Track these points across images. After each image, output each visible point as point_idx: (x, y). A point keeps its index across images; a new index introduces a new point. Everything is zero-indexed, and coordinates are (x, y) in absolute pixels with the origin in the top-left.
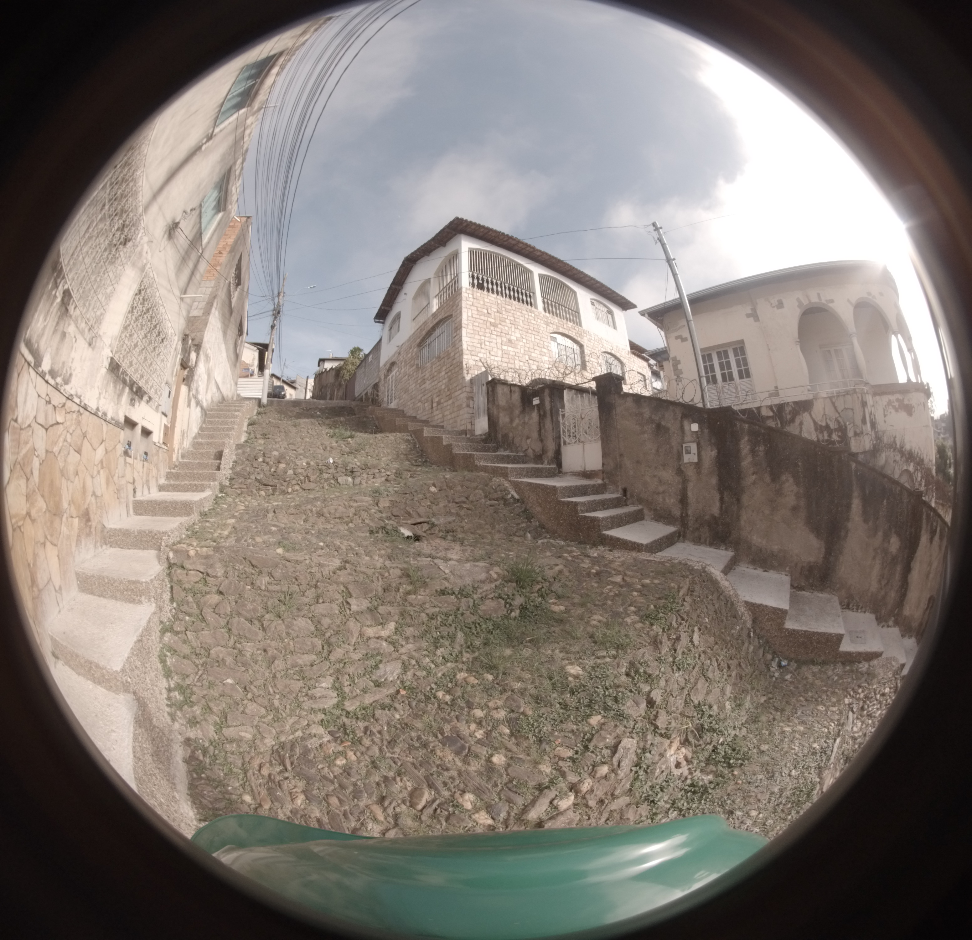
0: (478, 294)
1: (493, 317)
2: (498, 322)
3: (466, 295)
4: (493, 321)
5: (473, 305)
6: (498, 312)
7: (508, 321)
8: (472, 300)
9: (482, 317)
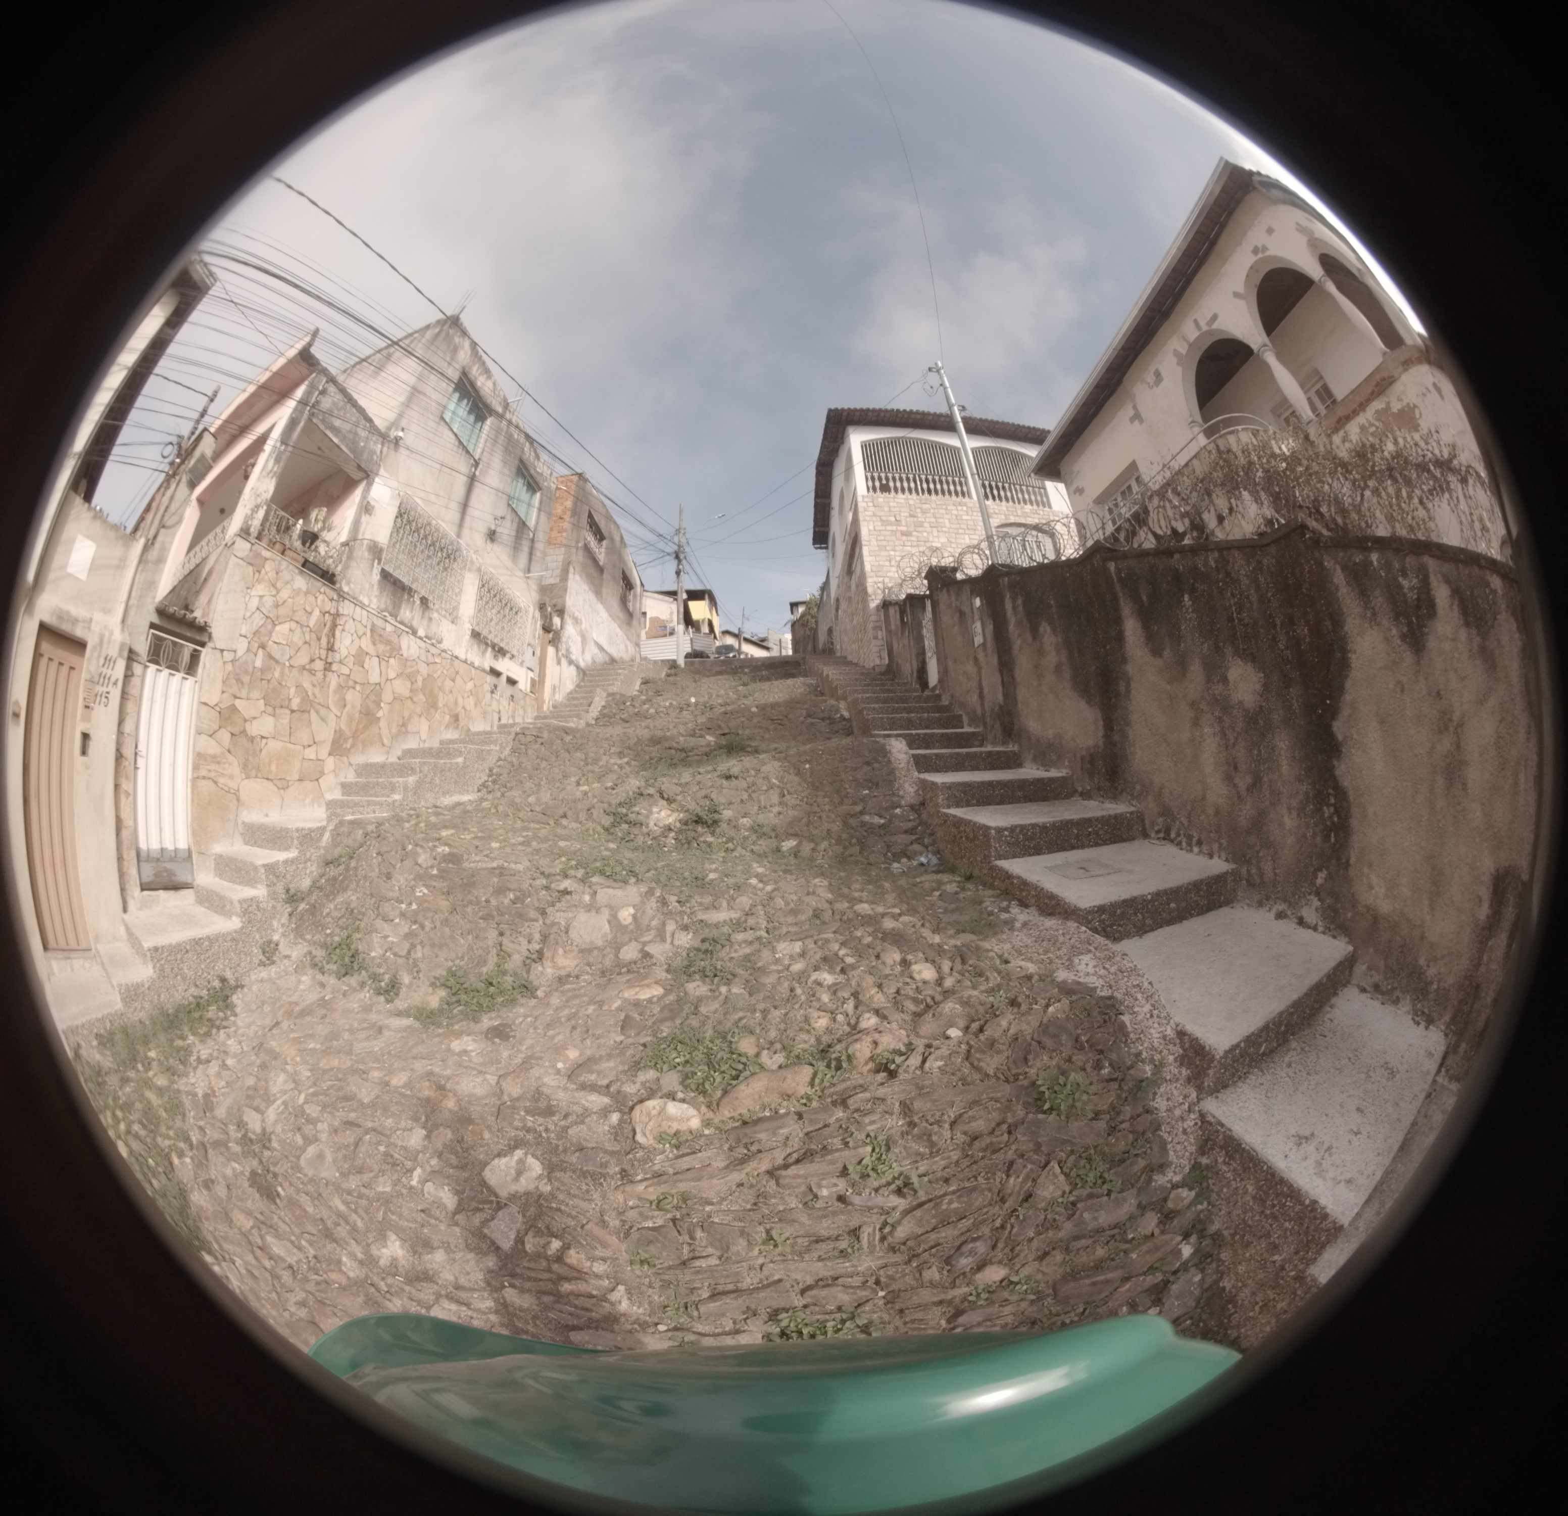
0: (881, 500)
1: (903, 523)
2: (912, 529)
3: (864, 505)
4: (904, 529)
5: (874, 515)
6: (911, 516)
7: (926, 525)
8: (872, 509)
9: (889, 528)
